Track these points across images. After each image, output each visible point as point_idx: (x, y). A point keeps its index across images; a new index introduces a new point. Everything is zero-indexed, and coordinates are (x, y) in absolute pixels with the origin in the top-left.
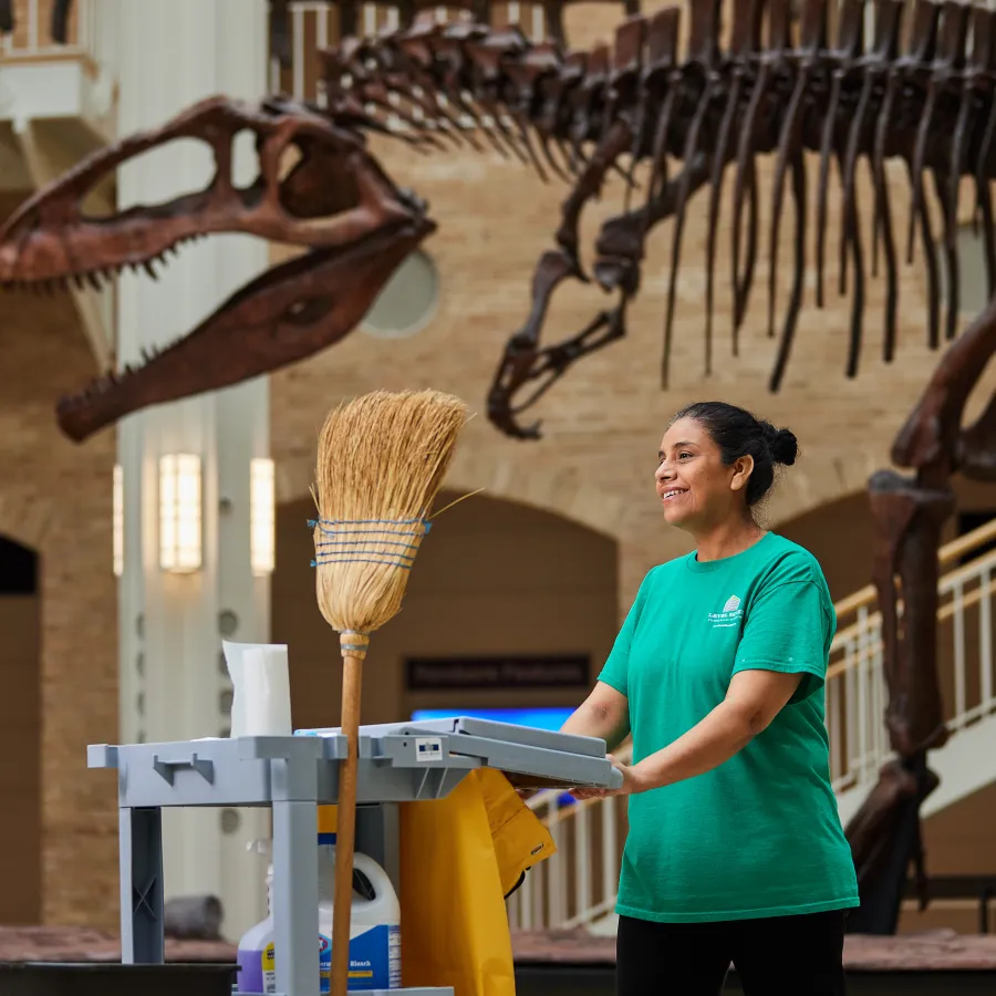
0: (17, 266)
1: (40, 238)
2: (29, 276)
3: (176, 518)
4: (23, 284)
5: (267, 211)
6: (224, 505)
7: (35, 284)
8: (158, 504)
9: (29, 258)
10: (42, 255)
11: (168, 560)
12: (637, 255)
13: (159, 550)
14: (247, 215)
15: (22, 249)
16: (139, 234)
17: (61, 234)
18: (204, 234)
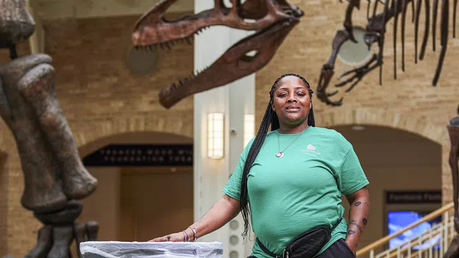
0: (139, 40)
1: (147, 29)
2: (144, 44)
3: (213, 138)
4: (141, 47)
5: (232, 17)
6: (233, 132)
7: (146, 47)
8: (208, 132)
9: (143, 38)
10: (148, 35)
11: (210, 154)
12: (383, 31)
13: (208, 150)
14: (224, 18)
15: (141, 34)
16: (184, 27)
17: (155, 27)
18: (209, 26)
